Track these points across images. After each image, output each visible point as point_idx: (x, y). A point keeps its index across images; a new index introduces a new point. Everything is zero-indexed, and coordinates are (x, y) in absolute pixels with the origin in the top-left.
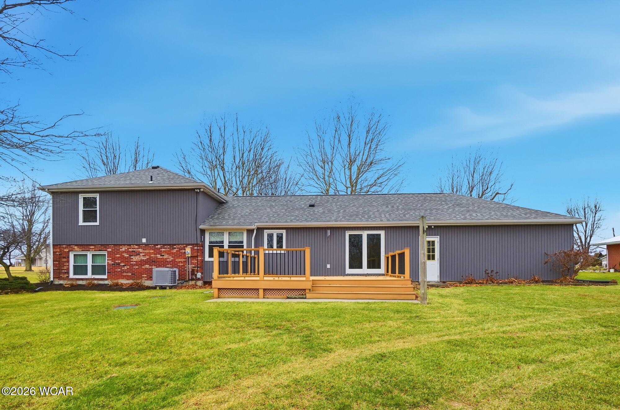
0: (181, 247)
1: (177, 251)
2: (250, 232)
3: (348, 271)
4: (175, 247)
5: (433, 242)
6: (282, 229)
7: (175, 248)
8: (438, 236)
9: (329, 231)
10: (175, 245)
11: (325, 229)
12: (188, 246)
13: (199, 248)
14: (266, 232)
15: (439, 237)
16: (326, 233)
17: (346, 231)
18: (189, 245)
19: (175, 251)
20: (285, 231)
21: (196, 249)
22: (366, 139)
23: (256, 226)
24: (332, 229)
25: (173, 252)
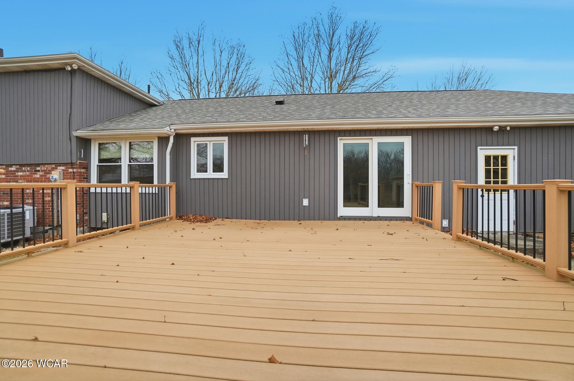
0: (47, 168)
1: (41, 176)
2: (163, 140)
3: (343, 211)
4: (38, 169)
5: (504, 158)
6: (222, 136)
7: (39, 171)
8: (514, 145)
9: (306, 137)
10: (38, 165)
11: (299, 133)
12: (58, 168)
13: (75, 170)
14: (194, 142)
15: (516, 148)
16: (301, 141)
17: (339, 138)
18: (60, 165)
19: (38, 176)
20: (226, 138)
21: (71, 172)
22: (348, 55)
23: (173, 130)
24: (313, 133)
25: (35, 178)
